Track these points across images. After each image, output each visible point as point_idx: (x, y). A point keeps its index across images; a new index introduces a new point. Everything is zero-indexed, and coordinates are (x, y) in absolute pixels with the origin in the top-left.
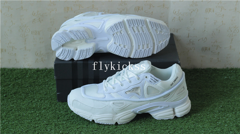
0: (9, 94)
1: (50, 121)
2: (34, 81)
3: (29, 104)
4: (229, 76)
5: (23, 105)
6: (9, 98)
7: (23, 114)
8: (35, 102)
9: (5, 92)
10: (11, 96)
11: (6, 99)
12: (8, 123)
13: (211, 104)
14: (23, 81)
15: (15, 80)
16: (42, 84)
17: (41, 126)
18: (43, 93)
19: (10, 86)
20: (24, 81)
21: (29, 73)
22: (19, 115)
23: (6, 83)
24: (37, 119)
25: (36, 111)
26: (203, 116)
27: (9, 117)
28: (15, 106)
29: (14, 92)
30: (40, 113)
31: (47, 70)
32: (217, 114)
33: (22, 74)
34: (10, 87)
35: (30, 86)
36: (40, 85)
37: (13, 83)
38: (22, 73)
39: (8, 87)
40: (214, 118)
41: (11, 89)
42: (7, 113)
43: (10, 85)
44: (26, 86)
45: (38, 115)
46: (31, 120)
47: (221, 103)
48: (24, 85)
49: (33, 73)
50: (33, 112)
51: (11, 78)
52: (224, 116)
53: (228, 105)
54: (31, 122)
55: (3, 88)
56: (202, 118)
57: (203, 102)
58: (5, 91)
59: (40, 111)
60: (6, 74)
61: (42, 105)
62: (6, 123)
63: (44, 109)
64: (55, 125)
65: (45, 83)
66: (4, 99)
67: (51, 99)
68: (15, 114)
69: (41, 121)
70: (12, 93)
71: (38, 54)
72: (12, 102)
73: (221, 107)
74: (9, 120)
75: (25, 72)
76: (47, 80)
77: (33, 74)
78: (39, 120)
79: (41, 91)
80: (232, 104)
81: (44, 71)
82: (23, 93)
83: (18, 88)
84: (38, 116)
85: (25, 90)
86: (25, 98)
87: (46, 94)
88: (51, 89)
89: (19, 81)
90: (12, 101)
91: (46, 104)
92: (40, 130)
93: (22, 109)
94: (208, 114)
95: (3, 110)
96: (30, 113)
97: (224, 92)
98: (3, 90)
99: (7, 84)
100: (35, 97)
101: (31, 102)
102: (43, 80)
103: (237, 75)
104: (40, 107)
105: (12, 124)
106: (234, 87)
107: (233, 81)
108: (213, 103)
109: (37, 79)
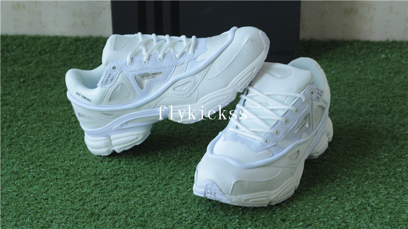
0: (28, 78)
2: (71, 56)
3: (60, 96)
4: (389, 53)
5: (52, 96)
6: (29, 86)
7: (50, 112)
9: (24, 74)
10: (33, 81)
11: (24, 87)
12: (27, 126)
13: (355, 100)
14: (53, 57)
15: (39, 55)
16: (82, 63)
17: (78, 131)
19: (31, 65)
20: (55, 57)
21: (62, 43)
22: (44, 113)
23: (25, 60)
27: (27, 116)
28: (38, 99)
29: (37, 75)
31: (91, 40)
32: (363, 117)
33: (51, 45)
34: (31, 67)
35: (64, 66)
36: (81, 64)
37: (36, 60)
38: (51, 43)
39: (28, 66)
40: (358, 123)
41: (33, 69)
42: (25, 110)
43: (30, 63)
44: (57, 66)
46: (64, 121)
47: (371, 99)
48: (54, 63)
49: (68, 43)
50: (66, 108)
51: (33, 52)
52: (374, 121)
53: (383, 102)
54: (63, 124)
55: (21, 68)
56: (339, 123)
57: (343, 96)
58: (22, 73)
60: (25, 45)
62: (23, 126)
65: (89, 60)
66: (20, 87)
68: (37, 111)
70: (33, 76)
71: (76, 13)
72: (34, 92)
73: (371, 106)
74: (28, 122)
75: (55, 41)
76: (91, 56)
77: (69, 45)
80: (389, 101)
81: (87, 40)
82: (52, 76)
83: (44, 68)
85: (55, 71)
86: (55, 85)
89: (46, 57)
90: (34, 89)
92: (76, 138)
93: (49, 103)
94: (348, 117)
95: (19, 104)
96: (62, 110)
97: (379, 81)
98: (21, 71)
99: (27, 61)
102: (84, 55)
103: (401, 52)
105: (33, 128)
106: (396, 73)
107: (394, 63)
108: (358, 99)
109: (75, 54)
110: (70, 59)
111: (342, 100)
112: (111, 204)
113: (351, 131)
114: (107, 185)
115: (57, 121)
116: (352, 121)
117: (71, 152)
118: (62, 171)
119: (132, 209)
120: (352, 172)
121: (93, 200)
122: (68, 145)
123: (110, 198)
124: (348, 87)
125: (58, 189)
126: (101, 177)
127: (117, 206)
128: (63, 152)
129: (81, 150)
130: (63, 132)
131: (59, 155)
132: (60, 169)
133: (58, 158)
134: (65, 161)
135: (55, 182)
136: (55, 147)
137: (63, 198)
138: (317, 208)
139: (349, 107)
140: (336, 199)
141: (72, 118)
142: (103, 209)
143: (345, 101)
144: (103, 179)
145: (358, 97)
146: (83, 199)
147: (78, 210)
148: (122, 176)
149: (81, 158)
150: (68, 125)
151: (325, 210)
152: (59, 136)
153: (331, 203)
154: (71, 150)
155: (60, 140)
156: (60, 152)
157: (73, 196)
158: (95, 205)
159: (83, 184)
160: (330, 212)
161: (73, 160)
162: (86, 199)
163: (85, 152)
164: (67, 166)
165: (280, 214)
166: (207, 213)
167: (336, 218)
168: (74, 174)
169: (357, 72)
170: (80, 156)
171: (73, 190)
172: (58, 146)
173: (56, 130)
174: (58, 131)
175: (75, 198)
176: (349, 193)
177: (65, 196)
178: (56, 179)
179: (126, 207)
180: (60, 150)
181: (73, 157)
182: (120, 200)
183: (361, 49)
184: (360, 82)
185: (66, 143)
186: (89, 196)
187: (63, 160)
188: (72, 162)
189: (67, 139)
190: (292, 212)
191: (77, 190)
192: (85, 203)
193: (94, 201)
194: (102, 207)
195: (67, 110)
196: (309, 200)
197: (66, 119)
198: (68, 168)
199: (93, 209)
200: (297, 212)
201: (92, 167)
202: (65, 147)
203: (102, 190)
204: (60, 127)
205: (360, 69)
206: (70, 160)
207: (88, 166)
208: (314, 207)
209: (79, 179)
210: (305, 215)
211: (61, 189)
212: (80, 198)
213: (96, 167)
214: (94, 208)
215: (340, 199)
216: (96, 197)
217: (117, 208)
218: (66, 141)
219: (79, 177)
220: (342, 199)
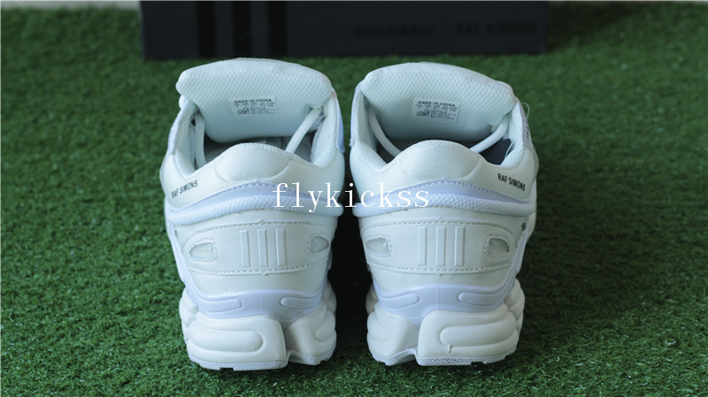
1: (101, 187)
2: (50, 48)
3: (24, 130)
8: (48, 124)
13: (682, 124)
17: (64, 206)
18: (78, 89)
21: (30, 22)
24: (53, 181)
25: (48, 156)
26: (656, 167)
30: (65, 160)
40: (697, 172)
45: (55, 167)
46: (32, 184)
49: (43, 21)
50: (37, 156)
54: (31, 192)
56: (653, 173)
57: (653, 116)
59: (64, 154)
61: (72, 131)
63: (81, 145)
64: (118, 204)
67: (107, 113)
69: (67, 188)
77: (44, 25)
78: (59, 186)
79: (72, 86)
84: (56, 172)
87: (88, 95)
88: (107, 76)
91: (87, 128)
92: (60, 222)
94: (672, 161)
96: (29, 160)
100: (49, 105)
101: (35, 121)
102: (78, 44)
104: (64, 138)
108: (689, 120)
110: (47, 54)
111: (653, 123)
112: (143, 373)
113: (684, 190)
114: (133, 327)
115: (17, 185)
116: (684, 169)
117: (49, 254)
118: (25, 297)
119: (193, 382)
120: (704, 282)
121: (99, 363)
122: (42, 238)
123: (140, 358)
124: (662, 96)
125: (16, 341)
126: (118, 309)
127: (157, 376)
128: (31, 253)
129: (70, 248)
130: (30, 208)
131: (20, 261)
132: (21, 292)
133: (16, 267)
134: (33, 274)
135: (10, 324)
136: (10, 243)
137: (29, 361)
138: (634, 367)
139: (670, 139)
140: (676, 346)
141: (52, 178)
142: (123, 384)
143: (660, 126)
144: (123, 313)
145: (686, 116)
146: (75, 361)
147: (63, 389)
148: (167, 303)
149: (71, 265)
150: (40, 192)
151: (654, 372)
152: (22, 218)
153: (665, 355)
154: (48, 248)
155: (23, 227)
156: (22, 254)
157: (53, 356)
158: (106, 376)
159: (75, 326)
160: (666, 375)
161: (53, 272)
162: (82, 363)
163: (80, 253)
164: (40, 286)
165: (549, 385)
166: (372, 387)
167: (683, 390)
168: (55, 303)
169: (675, 66)
170: (68, 261)
171: (52, 340)
172: (18, 241)
173: (15, 204)
174: (18, 207)
175: (58, 359)
176: (703, 329)
177: (32, 357)
178: (13, 316)
179: (179, 378)
180: (23, 248)
181: (53, 264)
182: (163, 363)
183: (677, 19)
184: (685, 87)
185: (36, 234)
186: (90, 354)
187: (29, 272)
188: (49, 277)
189: (39, 225)
190: (576, 379)
191: (62, 341)
192: (80, 371)
193: (102, 367)
194: (122, 379)
195: (40, 160)
196: (613, 348)
197: (37, 181)
198: (40, 291)
199: (100, 386)
200: (589, 377)
201: (98, 287)
202: (34, 242)
203: (120, 339)
204: (23, 197)
205: (681, 59)
206: (47, 272)
207: (87, 283)
208: (627, 365)
209: (67, 315)
210: (609, 385)
211: (23, 339)
212: (68, 360)
213: (107, 287)
214: (102, 383)
215: (684, 345)
216: (107, 357)
217: (158, 383)
218: (38, 230)
219: (66, 310)
220: (690, 346)
